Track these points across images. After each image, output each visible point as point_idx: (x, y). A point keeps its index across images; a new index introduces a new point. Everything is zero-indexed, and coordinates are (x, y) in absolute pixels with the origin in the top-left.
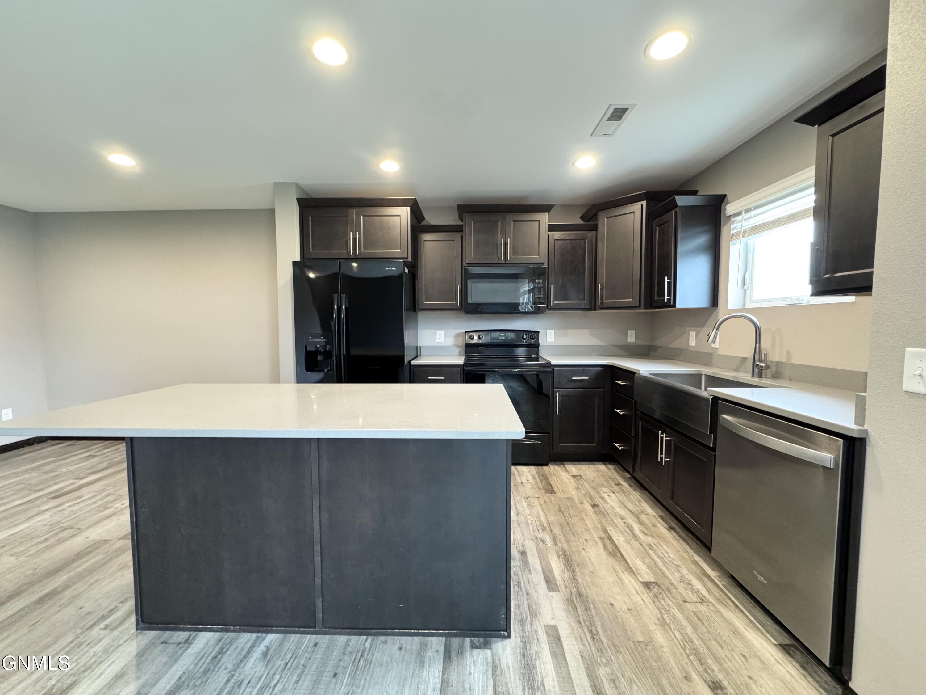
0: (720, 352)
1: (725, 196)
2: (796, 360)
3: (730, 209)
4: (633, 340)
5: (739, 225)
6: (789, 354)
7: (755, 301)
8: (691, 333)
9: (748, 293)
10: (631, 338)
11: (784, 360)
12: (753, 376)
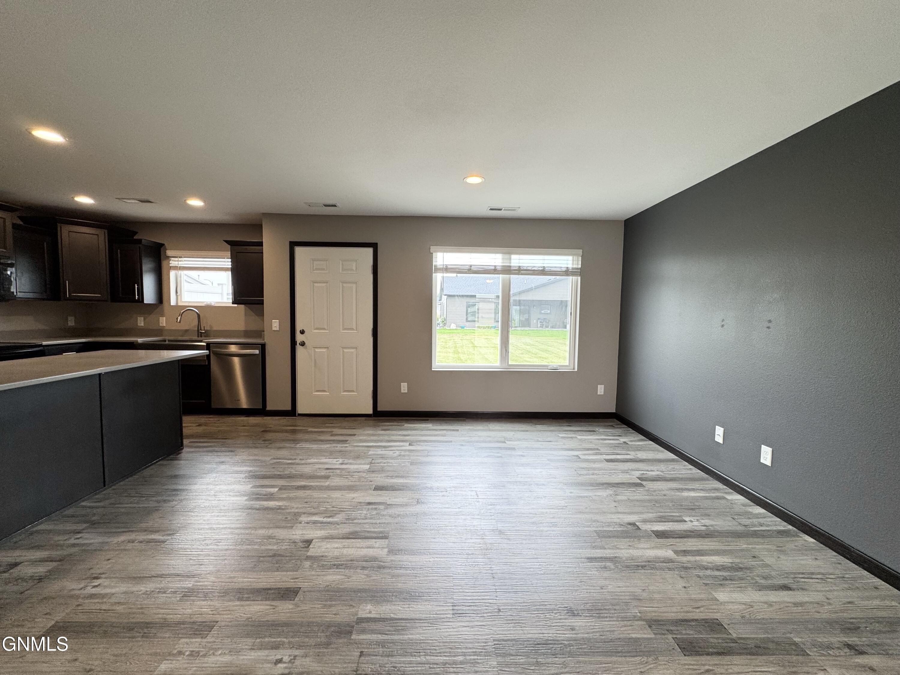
0: (167, 328)
1: (163, 245)
2: (215, 328)
3: (169, 253)
4: (73, 324)
5: (177, 263)
6: (210, 326)
7: (183, 302)
8: (139, 318)
9: (179, 297)
10: (71, 322)
11: (209, 329)
12: (198, 337)
